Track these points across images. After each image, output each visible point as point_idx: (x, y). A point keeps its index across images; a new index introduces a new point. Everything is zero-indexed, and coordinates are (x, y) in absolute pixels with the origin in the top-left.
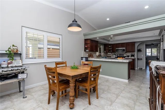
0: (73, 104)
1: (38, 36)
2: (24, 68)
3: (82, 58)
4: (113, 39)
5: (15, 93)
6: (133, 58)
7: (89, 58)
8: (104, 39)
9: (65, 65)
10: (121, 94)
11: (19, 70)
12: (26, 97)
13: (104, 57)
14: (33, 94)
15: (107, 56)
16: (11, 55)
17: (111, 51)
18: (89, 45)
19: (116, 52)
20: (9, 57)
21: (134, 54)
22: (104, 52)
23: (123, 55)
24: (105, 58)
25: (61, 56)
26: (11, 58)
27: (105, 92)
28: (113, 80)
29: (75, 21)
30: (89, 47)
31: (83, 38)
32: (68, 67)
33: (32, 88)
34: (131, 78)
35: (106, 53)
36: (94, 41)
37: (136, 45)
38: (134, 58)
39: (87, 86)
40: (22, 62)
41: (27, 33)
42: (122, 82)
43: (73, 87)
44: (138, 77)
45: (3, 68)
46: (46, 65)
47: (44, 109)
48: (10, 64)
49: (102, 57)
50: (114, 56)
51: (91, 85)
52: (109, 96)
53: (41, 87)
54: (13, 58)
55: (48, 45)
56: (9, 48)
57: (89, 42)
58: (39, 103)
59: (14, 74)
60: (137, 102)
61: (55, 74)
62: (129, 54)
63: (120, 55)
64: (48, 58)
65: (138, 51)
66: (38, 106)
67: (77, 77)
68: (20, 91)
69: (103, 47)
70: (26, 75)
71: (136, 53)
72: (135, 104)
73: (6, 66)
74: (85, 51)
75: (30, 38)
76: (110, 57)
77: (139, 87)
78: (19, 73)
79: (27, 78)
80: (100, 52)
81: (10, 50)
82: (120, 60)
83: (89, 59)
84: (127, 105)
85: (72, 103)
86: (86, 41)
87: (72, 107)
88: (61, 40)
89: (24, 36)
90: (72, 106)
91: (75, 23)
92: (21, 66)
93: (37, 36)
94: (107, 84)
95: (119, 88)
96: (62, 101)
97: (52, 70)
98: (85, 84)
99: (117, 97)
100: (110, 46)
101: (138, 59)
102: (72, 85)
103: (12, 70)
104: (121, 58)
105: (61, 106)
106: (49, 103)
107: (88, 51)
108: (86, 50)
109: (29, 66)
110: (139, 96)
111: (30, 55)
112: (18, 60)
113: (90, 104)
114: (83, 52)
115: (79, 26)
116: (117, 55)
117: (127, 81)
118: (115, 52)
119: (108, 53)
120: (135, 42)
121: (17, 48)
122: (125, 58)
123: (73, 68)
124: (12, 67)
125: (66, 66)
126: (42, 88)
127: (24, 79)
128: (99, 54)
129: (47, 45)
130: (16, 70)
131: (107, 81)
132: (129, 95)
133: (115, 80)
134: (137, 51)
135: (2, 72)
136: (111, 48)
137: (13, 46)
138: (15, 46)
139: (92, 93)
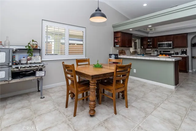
0: (94, 111)
1: (60, 30)
2: (42, 65)
3: (110, 55)
4: (154, 30)
5: (33, 92)
6: (184, 55)
7: (119, 55)
8: (139, 31)
9: (87, 63)
10: (162, 104)
11: (37, 66)
12: (44, 97)
13: (140, 55)
14: (51, 95)
15: (145, 53)
16: (31, 51)
17: (151, 47)
18: (119, 39)
19: (159, 48)
20: (28, 53)
21: (186, 50)
22: (141, 48)
23: (169, 52)
24: (142, 56)
25: (84, 53)
26: (30, 54)
27: (139, 101)
28: (152, 85)
29: (98, 10)
30: (119, 41)
31: (112, 30)
32: (91, 65)
33: (51, 88)
34: (181, 84)
35: (145, 49)
36: (127, 33)
37: (190, 38)
38: (186, 56)
39: (112, 90)
40: (41, 59)
41: (47, 27)
42: (166, 88)
43: (94, 90)
44: (192, 82)
45: (22, 64)
46: (64, 62)
47: (61, 113)
48: (29, 60)
49: (138, 55)
50: (156, 52)
51: (118, 89)
52: (144, 105)
53: (60, 87)
54: (32, 54)
55: (70, 40)
56: (29, 44)
57: (119, 35)
58: (56, 106)
59: (32, 72)
60: (186, 118)
61: (73, 72)
62: (179, 50)
63: (164, 52)
64: (69, 54)
65: (193, 46)
66: (55, 109)
67: (99, 77)
68: (39, 91)
69: (139, 40)
70: (43, 72)
71: (189, 50)
72: (182, 121)
73: (25, 62)
74: (114, 46)
75: (53, 33)
76: (149, 55)
77: (191, 97)
78: (37, 70)
79: (45, 76)
80: (136, 48)
81: (30, 45)
82: (162, 58)
83: (119, 57)
84: (169, 121)
85: (92, 110)
86: (116, 34)
87: (92, 115)
88: (84, 33)
89: (45, 30)
90: (93, 113)
91: (98, 13)
92: (40, 63)
93: (58, 30)
94: (143, 89)
95: (159, 97)
96: (82, 105)
97: (69, 67)
98: (110, 88)
99: (155, 109)
100: (149, 40)
101: (193, 57)
102: (93, 87)
103: (30, 67)
104: (164, 56)
105: (80, 111)
106: (67, 107)
107: (118, 46)
108: (116, 46)
109: (48, 63)
110: (191, 110)
111: (52, 51)
112: (37, 57)
113: (116, 113)
114: (112, 48)
115: (103, 16)
116: (160, 51)
117: (173, 87)
118: (157, 48)
119: (147, 49)
120: (187, 34)
121: (36, 43)
122: (172, 55)
123: (96, 66)
124: (31, 63)
125: (89, 64)
126: (61, 89)
127: (42, 77)
128: (134, 50)
129: (68, 40)
130: (34, 67)
131: (143, 85)
132: (174, 107)
133: (155, 85)
134: (191, 46)
135: (21, 68)
136: (151, 42)
137: (33, 41)
138: (34, 40)
139: (120, 100)
